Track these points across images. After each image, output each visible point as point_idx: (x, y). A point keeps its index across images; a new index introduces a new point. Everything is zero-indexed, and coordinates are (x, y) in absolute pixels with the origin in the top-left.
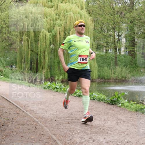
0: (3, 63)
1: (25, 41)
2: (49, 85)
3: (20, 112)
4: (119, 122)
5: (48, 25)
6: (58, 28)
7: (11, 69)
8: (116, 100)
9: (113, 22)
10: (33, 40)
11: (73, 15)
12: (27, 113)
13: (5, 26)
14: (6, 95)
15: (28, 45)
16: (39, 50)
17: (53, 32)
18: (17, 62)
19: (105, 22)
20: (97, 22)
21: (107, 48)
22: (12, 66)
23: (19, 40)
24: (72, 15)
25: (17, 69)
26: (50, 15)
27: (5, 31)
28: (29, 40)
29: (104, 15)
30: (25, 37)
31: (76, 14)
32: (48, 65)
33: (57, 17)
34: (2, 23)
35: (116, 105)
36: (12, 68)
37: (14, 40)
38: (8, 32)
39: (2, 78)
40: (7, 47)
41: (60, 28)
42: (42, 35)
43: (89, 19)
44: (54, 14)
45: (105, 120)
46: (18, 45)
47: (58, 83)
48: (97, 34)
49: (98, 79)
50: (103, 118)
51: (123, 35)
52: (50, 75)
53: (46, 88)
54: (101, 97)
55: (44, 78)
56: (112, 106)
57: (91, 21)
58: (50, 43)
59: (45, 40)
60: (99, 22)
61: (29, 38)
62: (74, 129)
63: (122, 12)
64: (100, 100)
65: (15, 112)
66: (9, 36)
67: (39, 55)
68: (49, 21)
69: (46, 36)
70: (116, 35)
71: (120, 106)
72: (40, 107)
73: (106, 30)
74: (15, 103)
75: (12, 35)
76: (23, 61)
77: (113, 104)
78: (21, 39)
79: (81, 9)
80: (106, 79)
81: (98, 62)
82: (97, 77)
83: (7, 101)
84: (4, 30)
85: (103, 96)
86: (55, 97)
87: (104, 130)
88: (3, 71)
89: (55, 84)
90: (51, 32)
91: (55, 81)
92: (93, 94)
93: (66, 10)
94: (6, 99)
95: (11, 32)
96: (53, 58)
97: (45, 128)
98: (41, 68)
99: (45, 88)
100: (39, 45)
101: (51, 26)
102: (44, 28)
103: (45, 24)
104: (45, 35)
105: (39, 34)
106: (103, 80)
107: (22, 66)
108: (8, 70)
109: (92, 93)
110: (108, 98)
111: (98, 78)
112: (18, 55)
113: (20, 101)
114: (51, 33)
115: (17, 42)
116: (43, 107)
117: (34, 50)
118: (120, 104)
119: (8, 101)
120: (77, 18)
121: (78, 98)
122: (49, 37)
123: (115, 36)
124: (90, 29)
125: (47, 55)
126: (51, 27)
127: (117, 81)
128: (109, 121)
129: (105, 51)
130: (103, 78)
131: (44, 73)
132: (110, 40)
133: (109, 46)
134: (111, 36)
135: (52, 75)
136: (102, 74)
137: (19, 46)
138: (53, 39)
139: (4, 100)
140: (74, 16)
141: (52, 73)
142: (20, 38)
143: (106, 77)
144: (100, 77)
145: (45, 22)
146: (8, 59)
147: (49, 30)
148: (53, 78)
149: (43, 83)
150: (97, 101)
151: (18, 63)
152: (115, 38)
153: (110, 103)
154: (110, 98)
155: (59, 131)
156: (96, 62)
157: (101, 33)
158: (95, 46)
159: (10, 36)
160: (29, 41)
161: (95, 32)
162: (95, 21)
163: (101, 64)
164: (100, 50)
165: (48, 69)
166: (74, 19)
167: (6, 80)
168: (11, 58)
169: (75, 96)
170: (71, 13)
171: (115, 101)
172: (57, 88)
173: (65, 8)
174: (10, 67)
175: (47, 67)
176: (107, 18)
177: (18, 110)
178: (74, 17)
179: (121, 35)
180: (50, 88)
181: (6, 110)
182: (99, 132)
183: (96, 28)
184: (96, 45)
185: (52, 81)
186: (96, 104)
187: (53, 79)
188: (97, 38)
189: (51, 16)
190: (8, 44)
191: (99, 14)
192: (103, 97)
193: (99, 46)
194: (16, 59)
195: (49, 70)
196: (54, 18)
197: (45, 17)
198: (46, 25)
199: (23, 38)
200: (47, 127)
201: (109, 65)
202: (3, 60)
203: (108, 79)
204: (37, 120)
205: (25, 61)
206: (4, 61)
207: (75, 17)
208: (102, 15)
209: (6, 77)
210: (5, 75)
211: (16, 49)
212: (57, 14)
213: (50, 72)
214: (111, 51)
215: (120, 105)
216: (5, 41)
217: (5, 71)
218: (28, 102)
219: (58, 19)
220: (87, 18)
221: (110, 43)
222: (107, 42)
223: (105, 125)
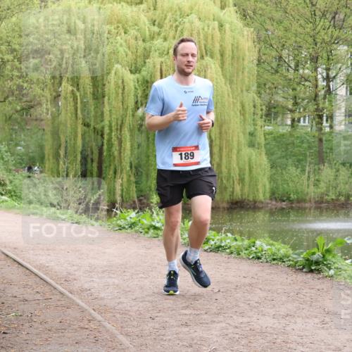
0: (6, 159)
1: (65, 98)
2: (133, 221)
3: (53, 294)
4: (327, 319)
5: (130, 53)
6: (158, 60)
7: (29, 177)
8: (321, 260)
9: (310, 40)
10: (90, 96)
11: (200, 23)
12: (71, 299)
13: (10, 57)
14: (15, 248)
15: (76, 111)
16: (106, 122)
17: (144, 73)
18: (46, 156)
19: (289, 42)
20: (265, 42)
21: (296, 115)
22: (30, 169)
23: (51, 95)
24: (197, 23)
25: (46, 175)
26: (136, 25)
27: (12, 71)
28: (78, 94)
29: (286, 23)
30: (66, 87)
31: (207, 22)
32: (131, 163)
33: (156, 29)
34: (3, 48)
35: (319, 273)
36: (31, 175)
37: (35, 96)
38: (19, 74)
39: (3, 202)
40: (16, 116)
41: (163, 60)
42: (112, 82)
43: (245, 33)
44: (147, 23)
45: (287, 315)
46: (47, 109)
47: (157, 214)
48: (267, 76)
49: (269, 202)
50: (283, 310)
51: (341, 77)
52: (136, 192)
53: (124, 228)
54: (279, 250)
55: (119, 199)
56: (309, 275)
57: (250, 39)
58: (136, 103)
59: (123, 93)
60: (273, 42)
61: (78, 90)
62: (202, 339)
63: (336, 13)
64: (274, 259)
65: (38, 296)
66: (22, 86)
67: (106, 137)
68: (133, 42)
69: (125, 84)
70: (319, 76)
71: (332, 276)
72: (109, 280)
73: (293, 65)
74: (39, 269)
75: (31, 82)
76: (62, 153)
77: (311, 271)
78: (54, 94)
79: (222, 8)
80: (291, 202)
81: (269, 153)
82: (268, 195)
83: (17, 265)
84: (9, 67)
85: (283, 249)
86: (150, 251)
87: (287, 343)
88: (8, 182)
89: (151, 216)
90: (140, 72)
91: (151, 209)
92: (254, 243)
93: (180, 9)
94: (15, 261)
95: (27, 75)
96: (144, 144)
97: (122, 338)
98: (111, 172)
99: (121, 228)
100: (106, 109)
101: (138, 54)
102: (118, 62)
103: (121, 49)
104: (123, 82)
105: (105, 78)
106: (284, 205)
107: (60, 167)
108: (20, 180)
109: (253, 240)
110: (296, 254)
111: (271, 199)
112: (48, 137)
113: (52, 264)
114: (137, 75)
115: (45, 101)
116: (116, 281)
117: (92, 124)
118: (330, 269)
119: (20, 264)
120: (210, 31)
121: (213, 253)
122: (132, 84)
123: (316, 80)
124: (246, 62)
125: (128, 136)
126: (138, 59)
127: (323, 205)
128: (298, 317)
129: (289, 122)
130: (285, 198)
131: (120, 188)
132: (305, 91)
133: (300, 109)
134: (306, 80)
135: (141, 191)
136: (281, 187)
137: (50, 112)
138: (144, 90)
139: (9, 262)
140: (201, 27)
141: (143, 186)
142: (52, 89)
143: (292, 195)
144: (277, 195)
145: (121, 45)
146: (19, 148)
147: (134, 65)
148: (145, 201)
149: (116, 214)
150: (267, 262)
151: (49, 160)
152: (317, 86)
153: (304, 267)
154: (302, 253)
155: (159, 347)
156: (264, 153)
157: (277, 72)
158: (262, 110)
159: (25, 85)
160: (79, 97)
161: (262, 70)
162: (262, 40)
163: (280, 158)
164: (275, 119)
165: (130, 176)
166: (202, 35)
167: (14, 207)
168: (27, 145)
169: (206, 248)
170: (194, 17)
171: (317, 263)
172: (155, 228)
173: (177, 5)
174: (26, 171)
175: (128, 169)
176: (296, 31)
177: (47, 289)
178: (203, 29)
179: (334, 77)
180: (137, 228)
181: (15, 290)
182: (271, 349)
183: (264, 57)
184: (264, 108)
185: (141, 209)
186: (263, 270)
187: (144, 203)
188: (267, 86)
189: (137, 28)
190: (19, 108)
191: (271, 19)
192: (283, 251)
193: (273, 110)
194: (41, 147)
195: (133, 179)
196: (147, 33)
197: (122, 31)
198: (125, 52)
199: (60, 89)
200: (127, 335)
201: (302, 160)
202: (7, 152)
203: (299, 201)
204: (99, 317)
205: (66, 153)
206: (9, 154)
207: (206, 28)
208: (280, 22)
209: (14, 198)
210: (13, 193)
211: (42, 120)
212: (155, 21)
213: (136, 183)
214: (307, 121)
215: (332, 272)
216: (10, 99)
217: (11, 182)
218: (75, 268)
219: (159, 34)
220: (237, 31)
221: (303, 100)
222: (295, 97)
223: (288, 328)
